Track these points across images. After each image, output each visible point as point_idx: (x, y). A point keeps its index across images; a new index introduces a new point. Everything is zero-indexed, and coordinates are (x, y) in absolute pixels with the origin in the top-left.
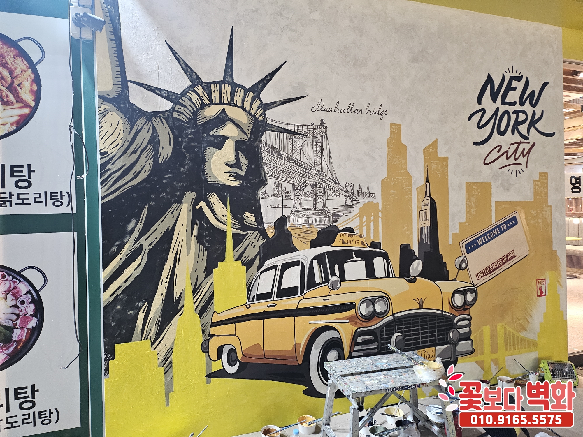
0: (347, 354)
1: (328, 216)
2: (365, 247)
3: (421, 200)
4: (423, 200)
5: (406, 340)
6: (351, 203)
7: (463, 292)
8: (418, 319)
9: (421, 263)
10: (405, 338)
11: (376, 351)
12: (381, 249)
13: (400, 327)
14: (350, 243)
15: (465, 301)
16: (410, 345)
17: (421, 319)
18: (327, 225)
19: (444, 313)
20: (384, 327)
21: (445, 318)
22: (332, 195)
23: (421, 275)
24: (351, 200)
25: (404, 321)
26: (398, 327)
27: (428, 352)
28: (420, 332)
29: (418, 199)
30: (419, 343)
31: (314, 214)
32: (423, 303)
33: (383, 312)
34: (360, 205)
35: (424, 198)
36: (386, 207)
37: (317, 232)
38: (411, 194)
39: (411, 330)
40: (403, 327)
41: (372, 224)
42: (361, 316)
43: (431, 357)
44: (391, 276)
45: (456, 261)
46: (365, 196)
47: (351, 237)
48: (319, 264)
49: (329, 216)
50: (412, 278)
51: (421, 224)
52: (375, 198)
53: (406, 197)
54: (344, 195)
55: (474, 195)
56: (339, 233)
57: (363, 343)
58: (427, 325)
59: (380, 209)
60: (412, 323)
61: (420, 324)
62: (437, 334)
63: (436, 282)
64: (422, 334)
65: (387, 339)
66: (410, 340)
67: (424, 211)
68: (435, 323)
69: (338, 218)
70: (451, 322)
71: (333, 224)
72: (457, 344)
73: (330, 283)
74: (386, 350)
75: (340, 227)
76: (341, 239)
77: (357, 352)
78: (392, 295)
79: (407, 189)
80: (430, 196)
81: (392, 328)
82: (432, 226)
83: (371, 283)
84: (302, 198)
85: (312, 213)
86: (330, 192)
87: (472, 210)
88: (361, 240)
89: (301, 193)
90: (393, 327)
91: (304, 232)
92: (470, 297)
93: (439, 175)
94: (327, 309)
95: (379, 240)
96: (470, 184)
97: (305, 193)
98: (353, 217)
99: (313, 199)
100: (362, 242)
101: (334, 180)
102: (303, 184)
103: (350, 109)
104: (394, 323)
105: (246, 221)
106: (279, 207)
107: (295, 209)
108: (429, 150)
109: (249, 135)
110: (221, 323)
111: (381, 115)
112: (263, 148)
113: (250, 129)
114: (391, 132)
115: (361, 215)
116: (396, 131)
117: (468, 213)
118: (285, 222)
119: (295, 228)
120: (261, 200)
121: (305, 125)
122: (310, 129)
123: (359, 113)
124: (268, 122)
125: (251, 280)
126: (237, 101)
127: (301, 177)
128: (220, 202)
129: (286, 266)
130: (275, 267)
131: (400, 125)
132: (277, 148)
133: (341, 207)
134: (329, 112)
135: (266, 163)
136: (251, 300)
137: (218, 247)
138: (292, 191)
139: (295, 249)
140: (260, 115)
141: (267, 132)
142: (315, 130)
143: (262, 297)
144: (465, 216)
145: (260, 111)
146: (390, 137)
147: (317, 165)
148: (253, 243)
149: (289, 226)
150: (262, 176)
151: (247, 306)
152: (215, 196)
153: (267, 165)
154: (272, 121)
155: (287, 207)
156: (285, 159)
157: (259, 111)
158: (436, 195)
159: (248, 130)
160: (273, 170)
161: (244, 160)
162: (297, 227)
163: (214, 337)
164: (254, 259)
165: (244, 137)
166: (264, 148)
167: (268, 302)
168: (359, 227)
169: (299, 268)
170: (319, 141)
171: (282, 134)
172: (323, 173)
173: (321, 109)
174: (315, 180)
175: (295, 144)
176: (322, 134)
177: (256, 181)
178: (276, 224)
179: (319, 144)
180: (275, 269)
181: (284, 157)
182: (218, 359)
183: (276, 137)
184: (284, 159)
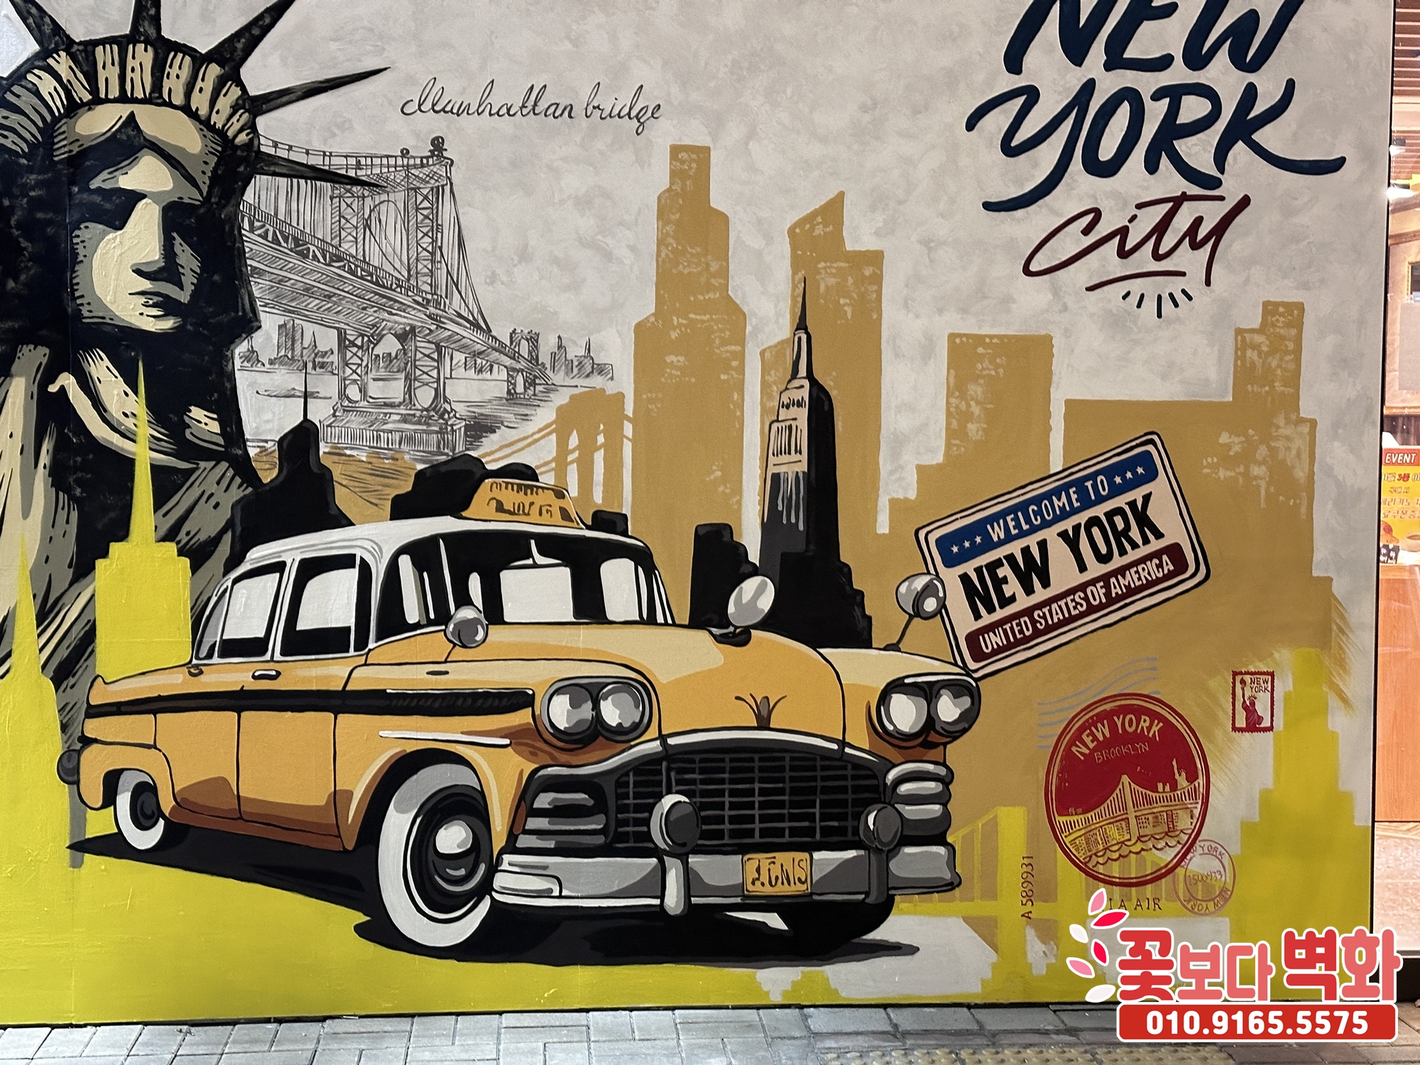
0: (499, 841)
1: (449, 428)
2: (574, 525)
3: (775, 388)
4: (784, 388)
5: (706, 820)
6: (530, 392)
7: (924, 691)
8: (752, 760)
9: (768, 588)
10: (703, 814)
11: (600, 840)
12: (630, 534)
13: (686, 776)
14: (521, 512)
15: (931, 721)
16: (719, 835)
17: (761, 760)
18: (447, 455)
19: (847, 750)
20: (630, 770)
21: (850, 766)
22: (466, 365)
23: (766, 624)
24: (530, 383)
25: (701, 761)
26: (679, 777)
27: (782, 865)
28: (757, 799)
29: (765, 386)
30: (751, 833)
31: (405, 419)
32: (770, 712)
33: (627, 724)
34: (561, 398)
35: (790, 381)
36: (650, 406)
37: (413, 473)
38: (741, 370)
39: (724, 790)
40: (695, 780)
41: (599, 457)
42: (552, 731)
43: (795, 883)
44: (660, 619)
45: (903, 589)
46: (575, 371)
47: (526, 494)
48: (419, 566)
49: (455, 427)
50: (735, 630)
51: (774, 465)
52: (612, 379)
53: (723, 377)
54: (506, 367)
55: (979, 377)
56: (486, 481)
57: (554, 812)
58: (782, 780)
59: (629, 410)
60: (728, 769)
61: (757, 774)
62: (821, 814)
63: (822, 651)
64: (763, 805)
65: (638, 808)
66: (720, 820)
67: (788, 423)
68: (814, 779)
69: (484, 434)
70: (874, 782)
71: (467, 452)
72: (893, 851)
73: (451, 627)
74: (635, 842)
75: (487, 462)
76: (493, 499)
77: (535, 837)
78: (661, 676)
79: (727, 351)
80: (810, 376)
81: (658, 778)
82: (813, 475)
83: (589, 637)
84: (367, 373)
85: (397, 417)
86: (459, 357)
87: (972, 427)
88: (557, 503)
89: (365, 359)
90: (662, 774)
91: (373, 472)
92: (948, 709)
93: (846, 308)
94: (440, 700)
95: (621, 506)
96: (964, 339)
97: (376, 358)
98: (534, 434)
99: (402, 376)
100: (563, 510)
101: (471, 318)
102: (371, 329)
103: (532, 104)
104: (664, 764)
105: (192, 433)
106: (293, 396)
107: (346, 403)
108: (812, 229)
109: (205, 189)
110: (114, 709)
111: (639, 121)
112: (246, 226)
113: (209, 170)
114: (674, 174)
115: (563, 425)
116: (690, 168)
117: (954, 434)
118: (312, 439)
119: (344, 458)
120: (238, 374)
121: (381, 157)
122: (398, 169)
123: (561, 115)
124: (263, 149)
125: (204, 598)
126: (170, 90)
127: (364, 309)
128: (116, 377)
129: (312, 568)
130: (279, 567)
131: (708, 149)
132: (290, 225)
133: (495, 402)
134: (458, 115)
135: (254, 268)
136: (203, 652)
137: (111, 500)
138: (336, 352)
139: (341, 521)
140: (241, 130)
141: (261, 181)
142: (412, 172)
143: (234, 648)
144: (941, 443)
145: (240, 116)
146: (669, 190)
147: (417, 273)
148: (212, 495)
149: (324, 453)
150: (243, 305)
151: (192, 670)
152: (102, 359)
153: (260, 273)
154: (276, 145)
155: (320, 398)
156: (315, 257)
157: (237, 116)
158: (834, 374)
159: (204, 173)
160: (278, 288)
161: (187, 260)
162: (350, 456)
163: (95, 747)
164: (215, 542)
165: (191, 195)
166: (251, 224)
167: (255, 665)
168: (553, 465)
169: (352, 575)
170: (426, 204)
171: (307, 183)
172: (437, 300)
173: (434, 105)
174: (411, 319)
175: (348, 213)
176: (437, 181)
177: (224, 318)
178: (285, 444)
179: (425, 212)
180: (278, 575)
181: (314, 251)
182: (104, 806)
183: (287, 192)
184: (311, 257)
